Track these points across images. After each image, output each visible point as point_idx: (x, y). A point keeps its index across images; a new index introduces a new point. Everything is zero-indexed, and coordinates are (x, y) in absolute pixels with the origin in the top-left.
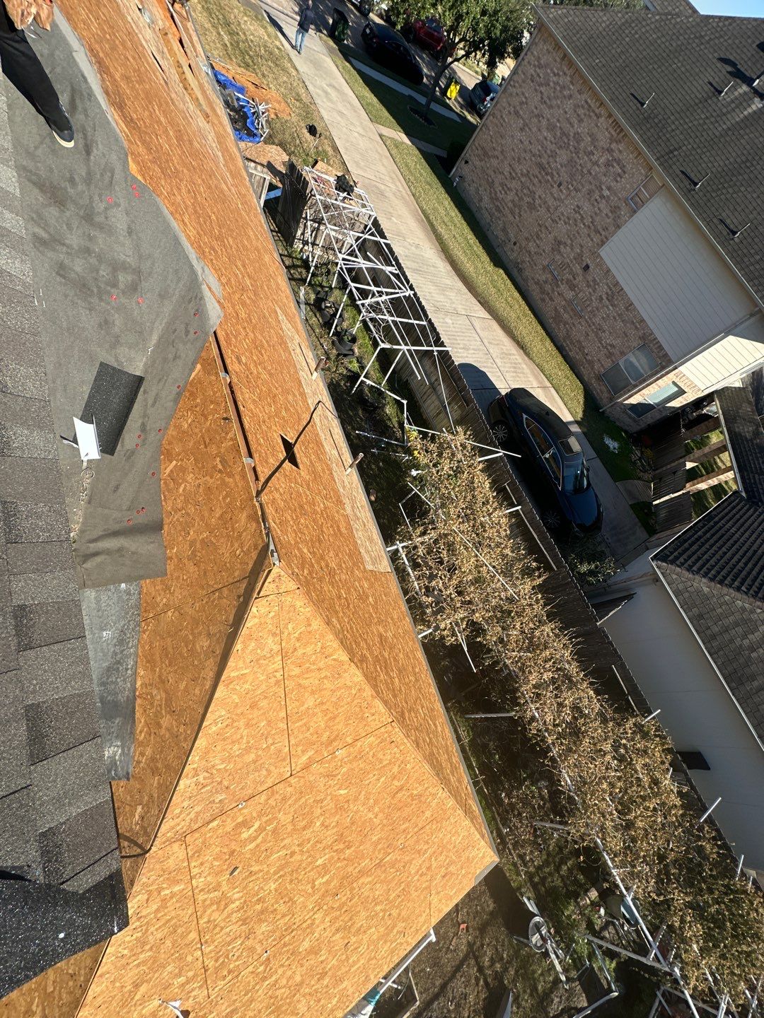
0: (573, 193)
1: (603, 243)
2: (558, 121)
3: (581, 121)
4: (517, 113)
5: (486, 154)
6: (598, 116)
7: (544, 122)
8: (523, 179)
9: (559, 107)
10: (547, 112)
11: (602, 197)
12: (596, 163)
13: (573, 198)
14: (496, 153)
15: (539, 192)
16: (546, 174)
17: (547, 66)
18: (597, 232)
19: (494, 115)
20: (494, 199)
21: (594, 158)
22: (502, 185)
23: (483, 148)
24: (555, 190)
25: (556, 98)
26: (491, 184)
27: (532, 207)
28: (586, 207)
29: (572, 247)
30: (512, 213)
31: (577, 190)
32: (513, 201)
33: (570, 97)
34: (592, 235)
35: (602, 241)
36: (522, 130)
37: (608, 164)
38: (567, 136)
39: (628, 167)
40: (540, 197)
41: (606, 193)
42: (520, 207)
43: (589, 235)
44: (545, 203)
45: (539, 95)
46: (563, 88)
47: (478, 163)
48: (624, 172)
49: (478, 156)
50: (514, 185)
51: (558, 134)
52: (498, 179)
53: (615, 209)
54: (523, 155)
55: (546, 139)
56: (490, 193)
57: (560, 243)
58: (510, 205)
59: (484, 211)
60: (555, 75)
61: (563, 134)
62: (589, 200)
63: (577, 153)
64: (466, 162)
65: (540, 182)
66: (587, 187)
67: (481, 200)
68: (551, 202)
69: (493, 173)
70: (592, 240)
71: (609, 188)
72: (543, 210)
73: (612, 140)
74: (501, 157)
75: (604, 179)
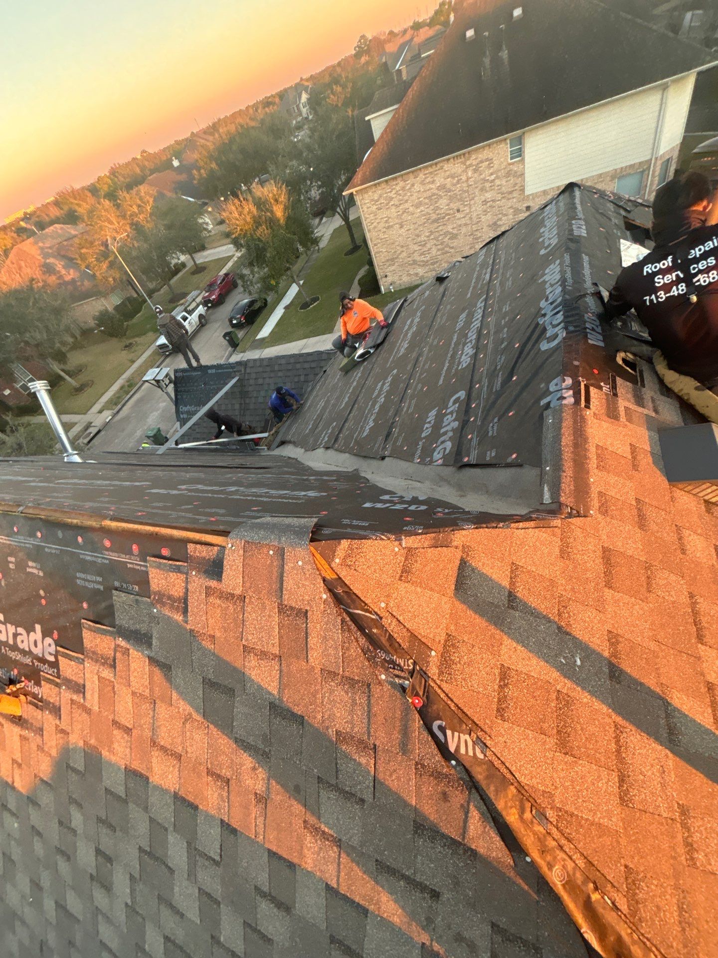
0: (472, 202)
1: (523, 190)
2: (419, 198)
3: (433, 182)
4: (389, 227)
5: (392, 260)
6: (442, 168)
7: (411, 209)
8: (432, 237)
9: (411, 195)
10: (406, 205)
11: (493, 181)
12: (468, 179)
13: (475, 203)
14: (399, 252)
15: (449, 228)
16: (444, 218)
17: (380, 196)
18: (511, 192)
19: (375, 245)
20: (425, 264)
21: (464, 178)
22: (421, 254)
23: (388, 260)
24: (458, 215)
25: (405, 194)
26: (415, 262)
27: (454, 237)
28: (488, 195)
29: (506, 215)
30: (447, 252)
31: (473, 199)
32: (438, 250)
33: (413, 185)
34: (510, 196)
35: (521, 190)
36: (402, 227)
37: (475, 171)
38: (434, 194)
39: (491, 155)
40: (453, 228)
41: (493, 177)
42: (447, 246)
43: (509, 199)
44: (460, 226)
45: (393, 207)
46: (403, 189)
47: (393, 268)
48: (491, 159)
49: (390, 265)
50: (428, 246)
51: (427, 201)
52: (416, 257)
53: (508, 174)
54: (417, 232)
55: (422, 211)
56: (419, 265)
57: (495, 224)
58: (439, 253)
59: (426, 275)
60: (391, 192)
61: (430, 198)
62: (487, 192)
63: (450, 191)
64: (386, 276)
65: (444, 225)
66: (477, 191)
67: (417, 274)
68: (463, 221)
69: (409, 259)
70: (513, 198)
71: (492, 174)
72: (464, 230)
73: (464, 163)
74: (404, 249)
75: (482, 177)
